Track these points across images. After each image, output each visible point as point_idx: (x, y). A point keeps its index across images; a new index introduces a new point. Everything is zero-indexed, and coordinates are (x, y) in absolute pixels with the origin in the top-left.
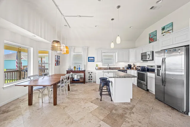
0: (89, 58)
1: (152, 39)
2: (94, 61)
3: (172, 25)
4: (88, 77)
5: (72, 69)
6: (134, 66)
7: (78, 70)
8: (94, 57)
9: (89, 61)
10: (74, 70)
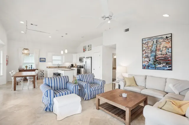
0: (41, 59)
1: (84, 50)
2: (45, 62)
3: (91, 46)
4: (40, 75)
5: (24, 68)
6: (76, 65)
7: (30, 69)
8: (45, 58)
9: (40, 61)
10: (25, 69)
